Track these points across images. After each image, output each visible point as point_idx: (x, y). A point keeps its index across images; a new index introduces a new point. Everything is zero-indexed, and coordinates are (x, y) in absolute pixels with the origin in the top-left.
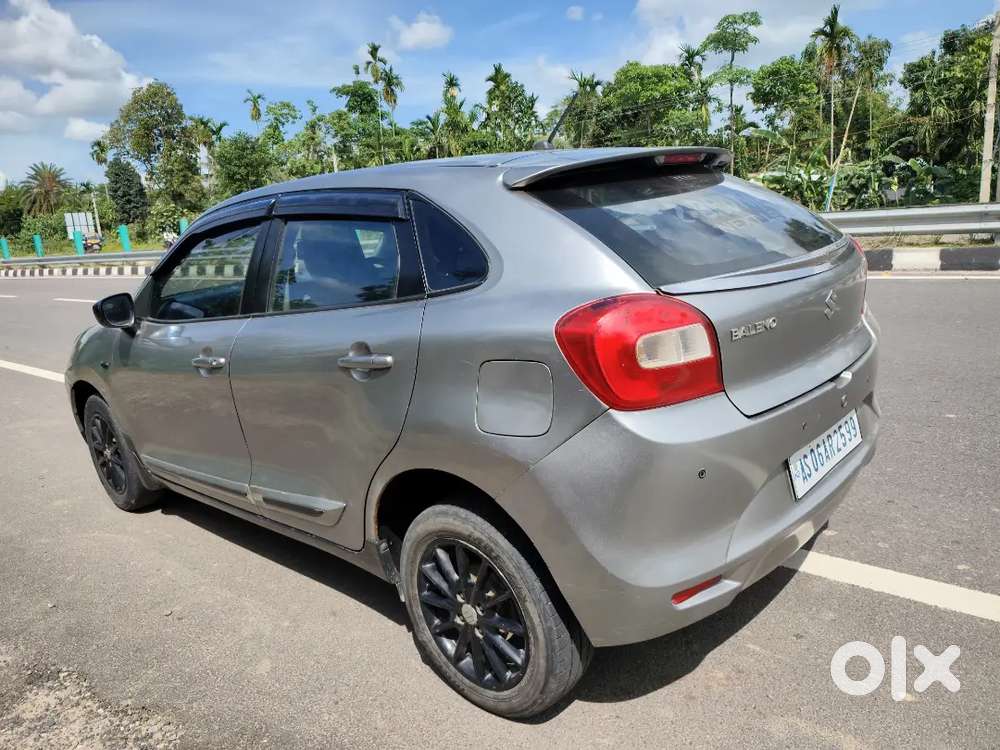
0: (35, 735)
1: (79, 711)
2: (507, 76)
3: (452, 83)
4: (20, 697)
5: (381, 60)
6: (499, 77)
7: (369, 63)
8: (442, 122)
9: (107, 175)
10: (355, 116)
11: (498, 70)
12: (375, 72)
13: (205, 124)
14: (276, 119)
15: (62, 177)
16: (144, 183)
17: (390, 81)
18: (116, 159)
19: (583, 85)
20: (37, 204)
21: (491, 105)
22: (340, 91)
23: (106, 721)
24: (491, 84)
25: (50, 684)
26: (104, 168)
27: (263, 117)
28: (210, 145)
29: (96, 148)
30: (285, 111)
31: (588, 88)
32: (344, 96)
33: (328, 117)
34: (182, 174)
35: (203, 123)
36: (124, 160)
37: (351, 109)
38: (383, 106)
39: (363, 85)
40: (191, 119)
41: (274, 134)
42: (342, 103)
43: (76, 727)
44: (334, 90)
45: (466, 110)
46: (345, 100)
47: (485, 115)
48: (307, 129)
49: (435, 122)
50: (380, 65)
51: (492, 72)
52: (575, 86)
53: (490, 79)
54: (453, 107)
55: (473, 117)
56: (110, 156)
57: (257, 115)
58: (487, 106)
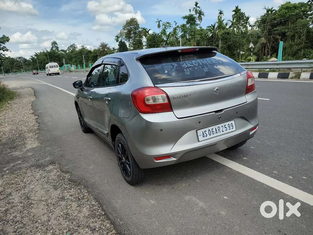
0: (47, 173)
1: (56, 170)
2: (240, 10)
3: (221, 13)
4: (47, 166)
5: (198, 7)
6: (237, 10)
7: (195, 8)
8: (216, 27)
9: (119, 45)
10: (188, 26)
11: (237, 8)
12: (196, 11)
13: (145, 30)
14: (165, 27)
15: (108, 46)
16: (128, 47)
17: (200, 13)
18: (121, 41)
19: (268, 11)
20: (101, 54)
21: (233, 20)
22: (185, 18)
23: (60, 173)
24: (234, 13)
25: (54, 165)
26: (118, 43)
27: (161, 27)
28: (146, 36)
29: (116, 37)
30: (168, 25)
31: (270, 12)
32: (185, 19)
33: (180, 26)
34: (138, 45)
35: (144, 29)
36: (123, 41)
37: (188, 23)
38: (198, 22)
39: (191, 16)
40: (142, 28)
41: (164, 32)
42: (185, 22)
43: (54, 173)
44: (182, 17)
45: (225, 22)
46: (186, 20)
47: (231, 23)
48: (173, 30)
49: (214, 27)
50: (198, 9)
51: (234, 9)
52: (265, 12)
53: (234, 11)
54: (220, 22)
55: (226, 24)
56: (120, 40)
57: (159, 26)
58: (232, 20)
